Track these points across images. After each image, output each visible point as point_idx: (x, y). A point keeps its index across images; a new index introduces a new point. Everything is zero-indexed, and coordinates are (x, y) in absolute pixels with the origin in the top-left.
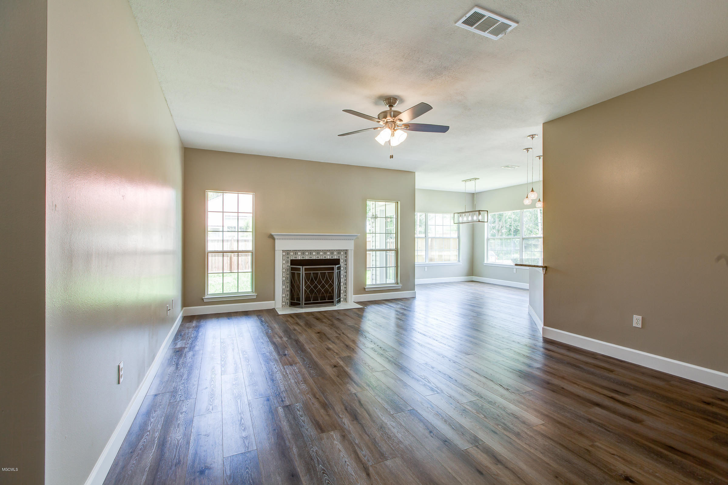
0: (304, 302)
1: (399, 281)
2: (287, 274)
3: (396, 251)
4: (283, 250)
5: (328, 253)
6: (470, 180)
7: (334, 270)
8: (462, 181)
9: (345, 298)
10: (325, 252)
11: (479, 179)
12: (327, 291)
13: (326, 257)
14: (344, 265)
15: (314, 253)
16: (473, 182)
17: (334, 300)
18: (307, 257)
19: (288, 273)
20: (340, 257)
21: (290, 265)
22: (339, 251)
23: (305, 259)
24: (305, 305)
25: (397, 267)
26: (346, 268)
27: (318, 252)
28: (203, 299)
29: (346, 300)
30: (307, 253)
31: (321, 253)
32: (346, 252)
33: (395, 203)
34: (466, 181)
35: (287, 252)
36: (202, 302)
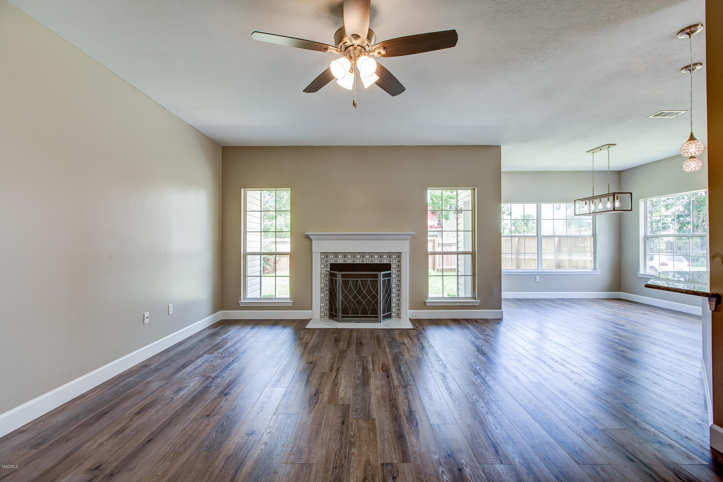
0: (341, 315)
1: (476, 296)
2: (326, 281)
3: (473, 254)
4: (321, 253)
5: (376, 257)
6: (600, 148)
7: (378, 278)
8: (587, 152)
9: (398, 314)
10: (372, 256)
11: (615, 145)
12: (369, 303)
13: (372, 261)
14: (396, 271)
15: (358, 256)
16: (605, 151)
17: (379, 315)
18: (349, 260)
19: (328, 278)
20: (391, 261)
21: (329, 270)
22: (390, 255)
23: (347, 263)
24: (342, 318)
25: (474, 275)
26: (399, 276)
27: (363, 254)
28: (239, 303)
29: (399, 315)
30: (349, 256)
31: (367, 257)
32: (399, 255)
33: (471, 191)
34: (593, 151)
35: (326, 255)
36: (238, 307)
